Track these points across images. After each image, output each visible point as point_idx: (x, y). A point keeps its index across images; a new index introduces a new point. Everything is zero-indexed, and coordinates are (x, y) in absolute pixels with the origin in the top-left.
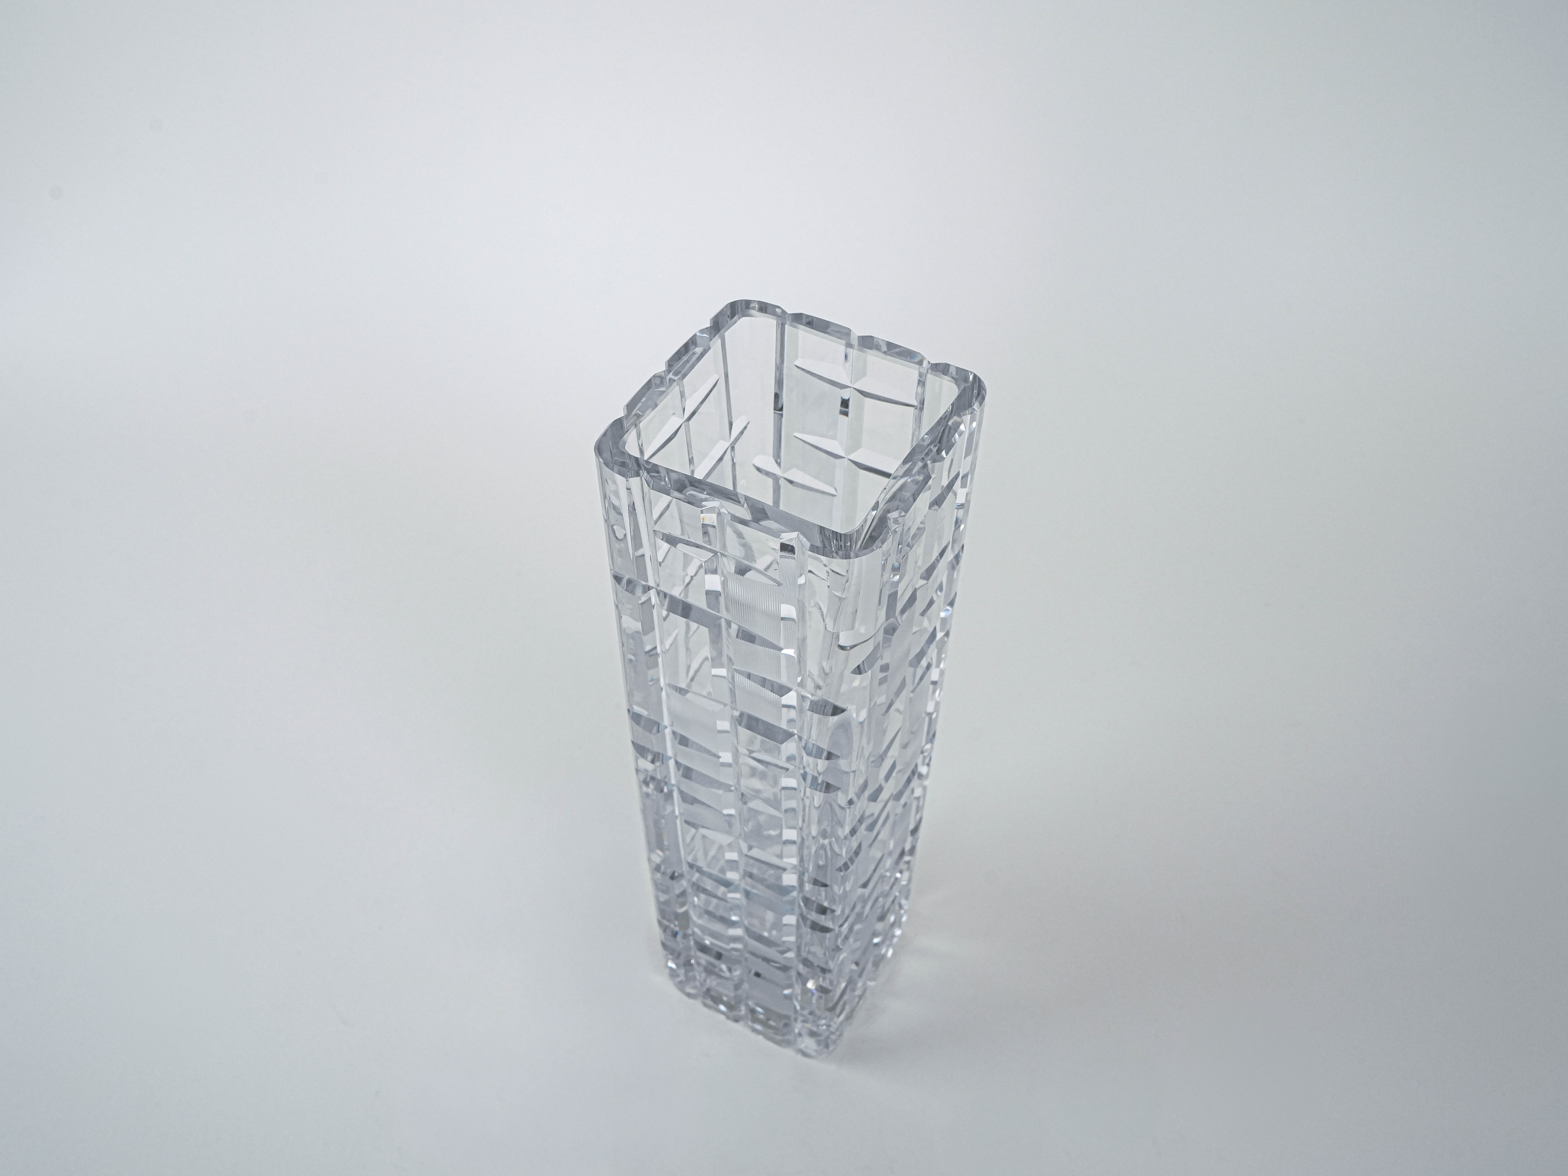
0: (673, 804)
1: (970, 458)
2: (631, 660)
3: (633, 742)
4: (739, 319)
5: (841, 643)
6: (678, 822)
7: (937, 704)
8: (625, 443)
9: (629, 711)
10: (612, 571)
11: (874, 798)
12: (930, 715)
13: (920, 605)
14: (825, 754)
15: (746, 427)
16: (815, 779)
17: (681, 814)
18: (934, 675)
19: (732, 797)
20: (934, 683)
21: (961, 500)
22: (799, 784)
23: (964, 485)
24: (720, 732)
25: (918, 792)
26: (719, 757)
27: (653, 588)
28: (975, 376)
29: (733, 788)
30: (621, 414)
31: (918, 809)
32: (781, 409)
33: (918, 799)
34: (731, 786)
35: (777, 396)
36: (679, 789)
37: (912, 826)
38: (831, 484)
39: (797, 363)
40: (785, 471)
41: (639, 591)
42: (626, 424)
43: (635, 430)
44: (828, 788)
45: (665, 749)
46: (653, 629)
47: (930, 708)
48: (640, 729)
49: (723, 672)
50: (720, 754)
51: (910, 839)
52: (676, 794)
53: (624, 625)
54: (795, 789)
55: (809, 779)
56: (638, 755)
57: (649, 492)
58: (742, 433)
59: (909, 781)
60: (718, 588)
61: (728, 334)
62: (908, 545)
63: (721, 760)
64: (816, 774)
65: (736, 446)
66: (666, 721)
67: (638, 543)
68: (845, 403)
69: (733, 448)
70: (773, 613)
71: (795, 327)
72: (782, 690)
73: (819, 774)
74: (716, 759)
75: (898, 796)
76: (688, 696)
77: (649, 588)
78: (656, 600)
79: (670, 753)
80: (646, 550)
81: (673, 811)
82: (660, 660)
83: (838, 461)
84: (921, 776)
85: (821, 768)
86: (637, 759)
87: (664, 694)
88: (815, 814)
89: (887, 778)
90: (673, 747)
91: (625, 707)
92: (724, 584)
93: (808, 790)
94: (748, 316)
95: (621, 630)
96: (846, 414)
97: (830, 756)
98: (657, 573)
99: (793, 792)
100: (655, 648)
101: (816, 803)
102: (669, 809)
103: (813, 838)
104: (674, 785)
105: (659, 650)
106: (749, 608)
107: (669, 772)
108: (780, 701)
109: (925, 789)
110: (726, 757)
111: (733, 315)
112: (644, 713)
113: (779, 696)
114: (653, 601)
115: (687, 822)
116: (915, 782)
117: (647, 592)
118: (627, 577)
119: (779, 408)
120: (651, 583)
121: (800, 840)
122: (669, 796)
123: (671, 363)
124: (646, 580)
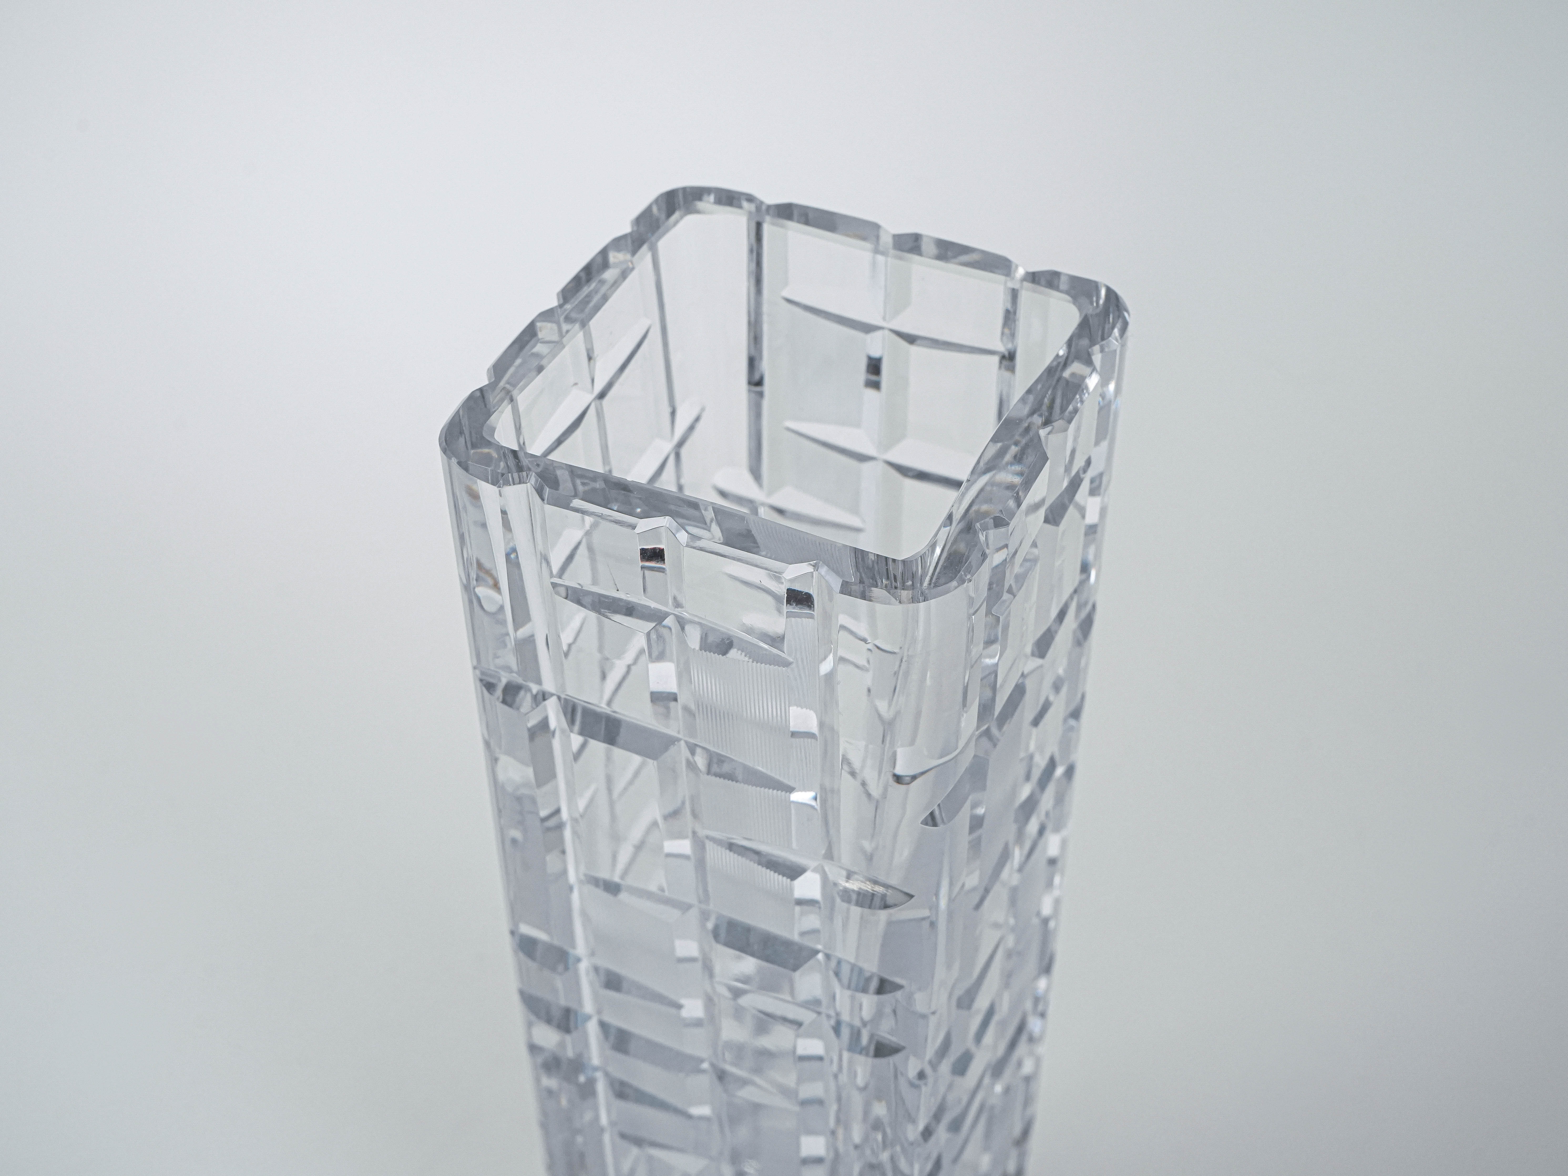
0: (596, 1109)
1: (1104, 444)
2: (514, 841)
3: (522, 993)
4: (682, 217)
5: (899, 771)
6: (607, 1138)
7: (1057, 902)
8: (493, 430)
9: (513, 933)
10: (478, 672)
11: (961, 1067)
12: (1045, 921)
13: (1028, 709)
14: (874, 984)
15: (697, 419)
16: (856, 1035)
17: (612, 1124)
18: (1052, 845)
19: (703, 1082)
20: (1052, 862)
21: (1092, 517)
22: (827, 1049)
23: (1093, 492)
24: (682, 960)
25: (1028, 1068)
26: (679, 1007)
27: (552, 695)
28: (1109, 290)
29: (705, 1066)
30: (484, 381)
31: (1028, 1101)
32: (759, 383)
33: (1028, 1079)
34: (702, 1061)
35: (752, 363)
36: (607, 1074)
37: (1017, 1130)
38: (855, 510)
39: (786, 293)
40: (770, 493)
41: (525, 701)
42: (492, 398)
43: (510, 406)
44: (882, 1050)
45: (580, 1001)
46: (553, 776)
47: (1047, 909)
48: (533, 965)
49: (684, 846)
50: (683, 1001)
51: (1014, 1153)
52: (601, 1087)
53: (501, 777)
54: (820, 1058)
55: (845, 1032)
56: (533, 1018)
57: (543, 510)
58: (692, 428)
59: (1013, 1045)
60: (672, 686)
61: (663, 244)
62: (1010, 591)
63: (684, 1013)
64: (857, 1023)
65: (684, 451)
66: (581, 948)
67: (521, 615)
68: (874, 366)
69: (678, 456)
70: (775, 720)
71: (782, 226)
72: (794, 872)
73: (865, 1024)
74: (673, 1011)
75: (997, 1069)
76: (623, 896)
77: (544, 696)
78: (558, 720)
79: (588, 1007)
80: (538, 627)
81: (597, 1118)
82: (568, 833)
83: (866, 466)
84: (1031, 1039)
85: (867, 1013)
86: (530, 1025)
87: (575, 896)
88: (857, 1100)
89: (979, 1037)
90: (596, 997)
91: (504, 925)
92: (683, 674)
93: (846, 1055)
94: (698, 212)
95: (497, 786)
96: (876, 385)
97: (884, 987)
98: (559, 671)
99: (816, 1065)
100: (558, 811)
101: (860, 1081)
102: (588, 1116)
103: (856, 1147)
104: (596, 1069)
105: (565, 815)
106: (730, 717)
107: (586, 1045)
108: (792, 890)
109: (1038, 1062)
110: (693, 1008)
111: (670, 213)
112: (541, 935)
113: (789, 880)
114: (553, 724)
115: (623, 1136)
116: (1022, 1048)
117: (540, 703)
118: (504, 681)
119: (756, 382)
120: (549, 685)
121: (832, 1155)
122: (588, 1091)
123: (568, 293)
124: (539, 682)
